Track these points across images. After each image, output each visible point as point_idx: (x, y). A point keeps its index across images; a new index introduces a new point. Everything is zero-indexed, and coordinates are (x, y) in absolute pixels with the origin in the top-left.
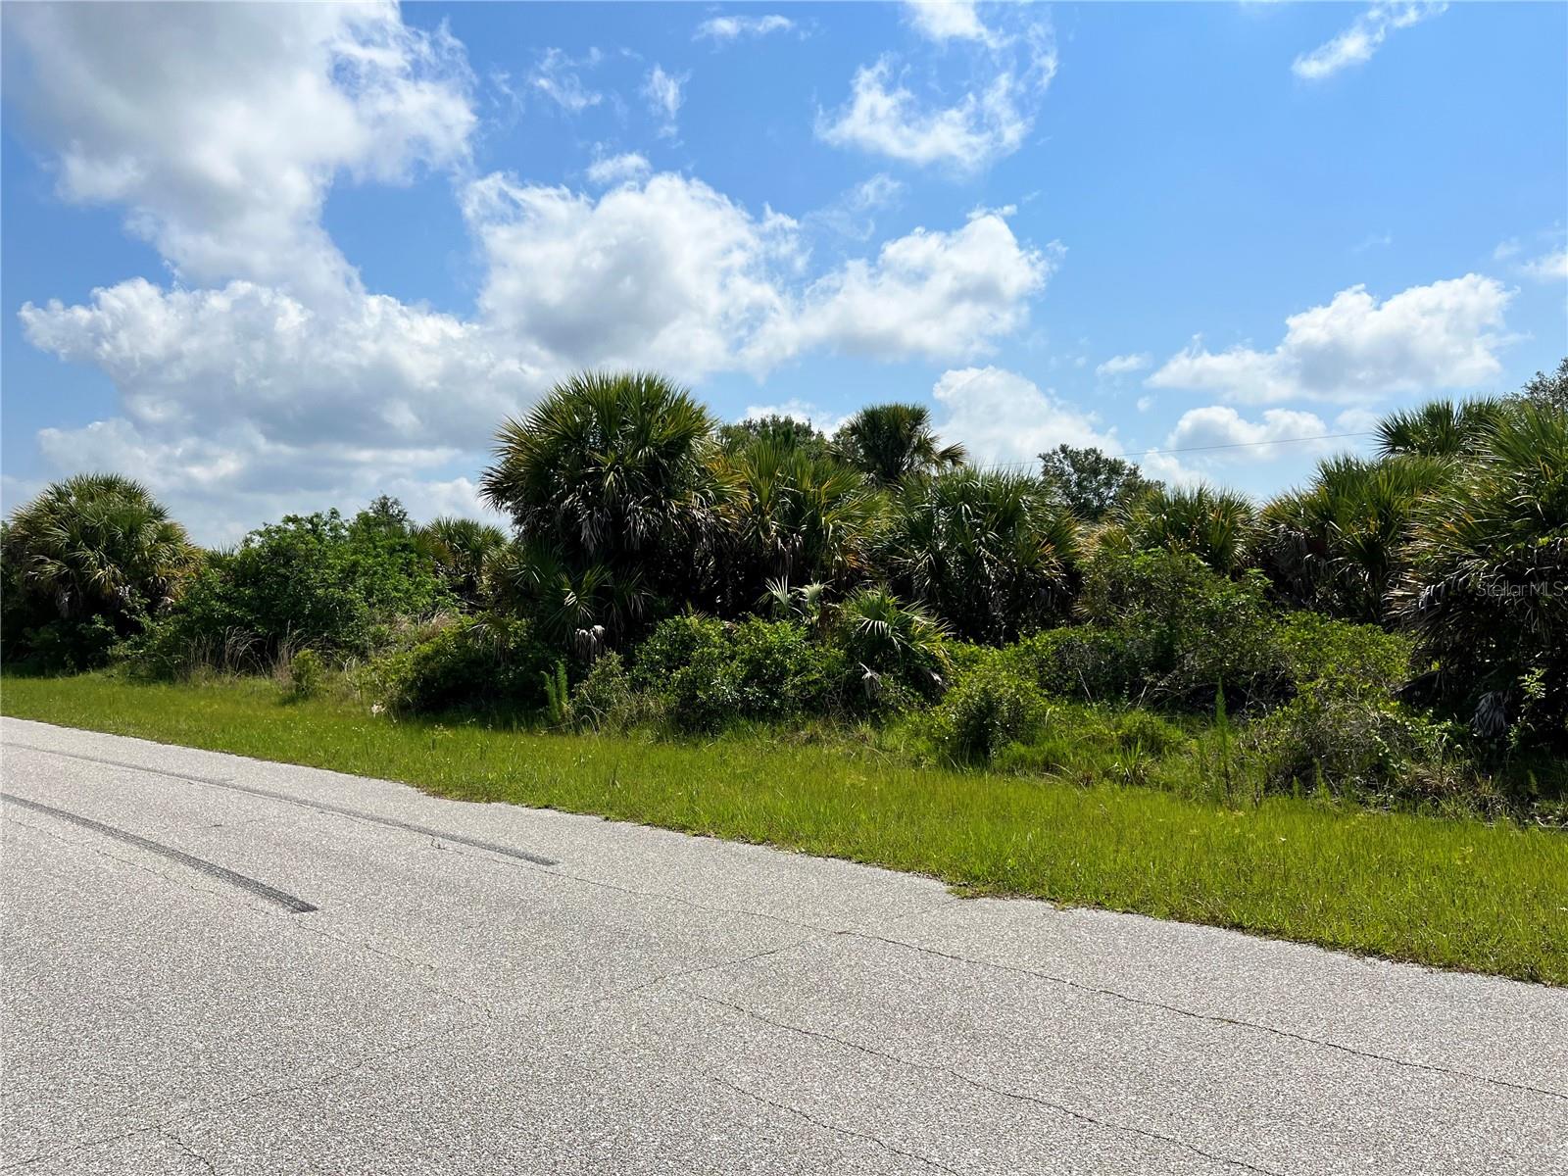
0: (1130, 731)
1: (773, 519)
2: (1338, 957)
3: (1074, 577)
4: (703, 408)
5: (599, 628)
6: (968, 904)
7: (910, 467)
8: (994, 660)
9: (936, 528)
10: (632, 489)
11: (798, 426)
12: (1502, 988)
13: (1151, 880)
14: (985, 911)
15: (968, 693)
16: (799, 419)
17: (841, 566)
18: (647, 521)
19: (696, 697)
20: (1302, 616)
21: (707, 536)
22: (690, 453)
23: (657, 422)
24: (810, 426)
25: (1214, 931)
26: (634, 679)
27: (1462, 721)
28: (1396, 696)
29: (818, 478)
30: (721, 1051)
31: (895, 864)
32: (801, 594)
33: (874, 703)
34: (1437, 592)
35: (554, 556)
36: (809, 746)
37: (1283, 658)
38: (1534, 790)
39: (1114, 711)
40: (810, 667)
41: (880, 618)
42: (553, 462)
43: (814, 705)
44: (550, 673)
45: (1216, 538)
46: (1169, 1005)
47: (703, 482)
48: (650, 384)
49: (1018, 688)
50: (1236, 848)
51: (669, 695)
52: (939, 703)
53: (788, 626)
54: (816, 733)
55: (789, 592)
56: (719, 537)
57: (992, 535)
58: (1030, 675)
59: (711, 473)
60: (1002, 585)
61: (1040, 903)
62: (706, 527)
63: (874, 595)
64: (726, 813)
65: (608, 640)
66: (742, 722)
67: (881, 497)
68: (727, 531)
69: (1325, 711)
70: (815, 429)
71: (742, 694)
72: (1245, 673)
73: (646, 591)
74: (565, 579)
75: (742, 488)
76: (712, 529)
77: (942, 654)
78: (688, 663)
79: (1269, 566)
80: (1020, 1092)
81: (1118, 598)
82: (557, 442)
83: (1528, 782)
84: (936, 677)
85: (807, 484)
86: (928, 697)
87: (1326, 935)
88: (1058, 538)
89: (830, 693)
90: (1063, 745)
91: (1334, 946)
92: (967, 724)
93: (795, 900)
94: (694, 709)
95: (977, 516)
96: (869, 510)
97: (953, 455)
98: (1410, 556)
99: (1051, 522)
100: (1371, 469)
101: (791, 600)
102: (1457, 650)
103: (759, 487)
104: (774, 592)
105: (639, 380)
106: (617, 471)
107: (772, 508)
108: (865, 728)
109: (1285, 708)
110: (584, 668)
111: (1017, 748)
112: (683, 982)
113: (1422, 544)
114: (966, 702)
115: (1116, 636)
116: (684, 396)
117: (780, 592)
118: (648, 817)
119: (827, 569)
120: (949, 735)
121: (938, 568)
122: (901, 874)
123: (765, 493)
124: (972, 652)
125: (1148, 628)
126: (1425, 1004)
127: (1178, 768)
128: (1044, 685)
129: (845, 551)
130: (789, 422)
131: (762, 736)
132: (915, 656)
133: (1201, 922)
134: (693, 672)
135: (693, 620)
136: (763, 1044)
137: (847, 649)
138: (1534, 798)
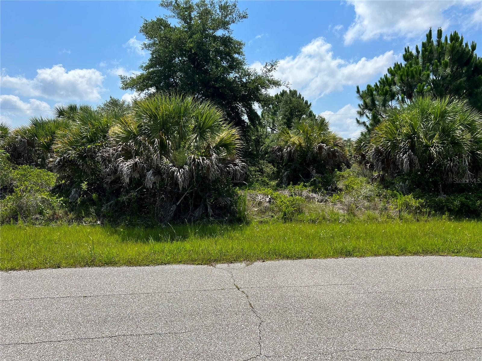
27: (66, 197)
28: (49, 191)
34: (60, 160)
38: (83, 215)
79: (15, 150)
83: (82, 213)
98: (55, 148)
102: (69, 176)
109: (10, 196)
113: (58, 146)
138: (83, 217)
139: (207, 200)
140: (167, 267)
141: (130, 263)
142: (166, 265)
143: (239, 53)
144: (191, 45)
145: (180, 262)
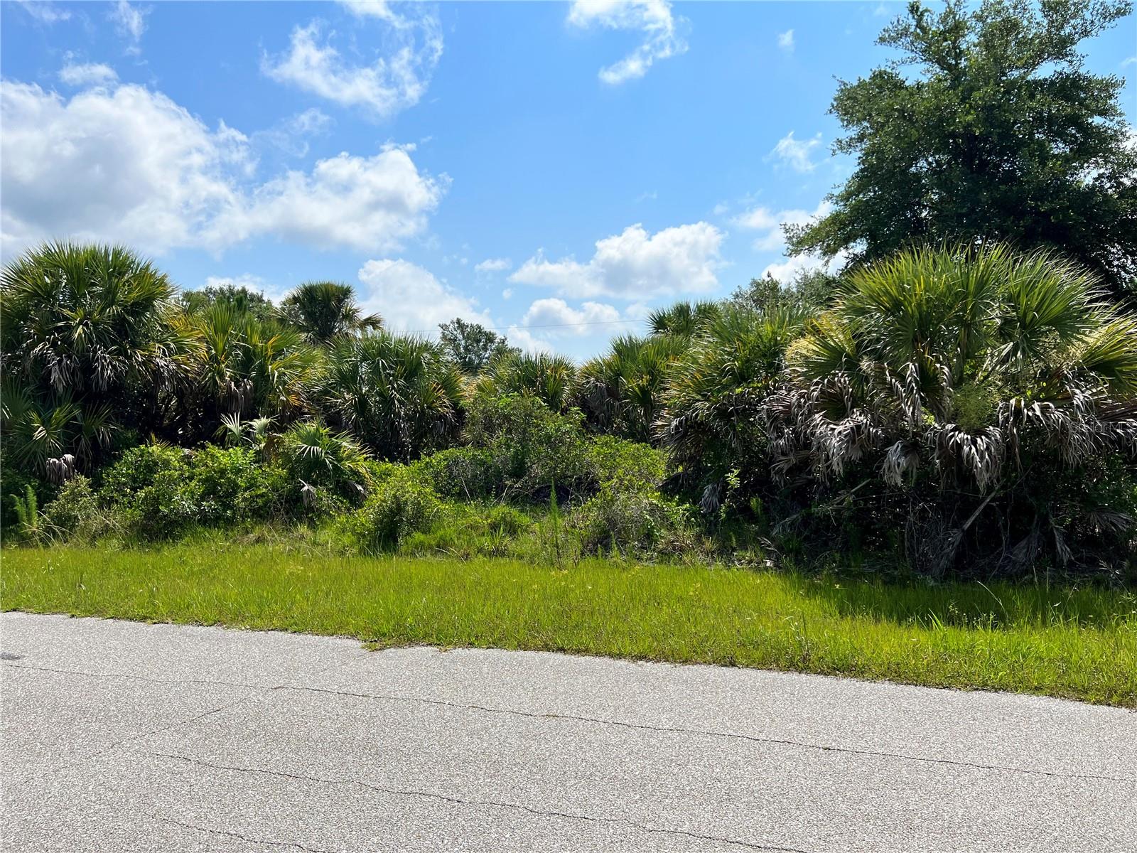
0: (496, 519)
1: (227, 366)
2: (622, 663)
3: (460, 413)
4: (165, 276)
5: (69, 457)
6: (377, 655)
7: (340, 330)
8: (402, 474)
9: (361, 377)
10: (100, 340)
11: (252, 295)
12: (715, 672)
13: (506, 623)
14: (389, 658)
15: (383, 498)
16: (252, 289)
17: (286, 405)
18: (114, 367)
19: (160, 511)
20: (604, 438)
21: (169, 380)
22: (154, 312)
23: (124, 285)
24: (262, 296)
25: (546, 654)
26: (102, 498)
27: (695, 503)
28: (658, 489)
29: (265, 336)
30: (170, 796)
31: (323, 631)
32: (251, 426)
33: (311, 509)
34: (680, 422)
35: (25, 395)
36: (257, 546)
37: (593, 467)
38: (734, 545)
39: (485, 506)
40: (258, 484)
41: (316, 444)
42: (24, 315)
43: (261, 513)
44: (20, 495)
45: (551, 386)
46: (515, 710)
47: (165, 336)
48: (117, 254)
49: (420, 493)
50: (562, 594)
51: (134, 510)
52: (361, 506)
53: (239, 450)
54: (263, 535)
55: (241, 425)
56: (180, 380)
57: (401, 382)
58: (429, 484)
59: (173, 329)
60: (409, 419)
61: (429, 648)
62: (168, 373)
63: (311, 427)
64: (182, 603)
65: (78, 465)
66: (200, 529)
67: (318, 352)
68: (187, 376)
69: (617, 500)
70: (265, 298)
71: (199, 507)
72: (570, 477)
73: (113, 425)
74: (34, 416)
75: (200, 342)
76: (173, 375)
77: (364, 471)
78: (151, 484)
79: (584, 406)
80: (409, 790)
81: (489, 427)
82: (26, 298)
83: (731, 540)
84: (359, 488)
85: (256, 339)
86: (353, 503)
87: (615, 650)
88: (448, 386)
89: (274, 503)
90: (450, 532)
91: (620, 656)
92: (381, 522)
93: (240, 667)
94: (157, 521)
95: (391, 368)
96: (307, 362)
97: (373, 322)
98: (667, 399)
99: (443, 374)
100: (644, 343)
101: (243, 431)
102: (691, 459)
103: (215, 341)
104: (228, 425)
105: (106, 251)
106: (86, 325)
107: (226, 358)
108: (303, 529)
109: (593, 499)
110: (53, 490)
111: (418, 536)
112: (139, 744)
113: (672, 393)
114: (381, 505)
115: (488, 454)
116: (148, 266)
117: (233, 425)
118: (111, 613)
119: (274, 407)
120: (369, 530)
121: (361, 405)
122: (326, 638)
123: (220, 345)
124: (387, 468)
125: (508, 447)
126: (671, 687)
127: (527, 543)
128: (438, 490)
129: (288, 392)
130: (244, 291)
131: (217, 540)
132: (342, 472)
133: (538, 649)
134: (156, 491)
135: (155, 449)
136: (206, 786)
137: (289, 469)
138: (734, 550)
139: (1052, 520)
140: (1005, 698)
141: (897, 674)
142: (996, 691)
143: (1103, 113)
144: (969, 118)
145: (1036, 688)
